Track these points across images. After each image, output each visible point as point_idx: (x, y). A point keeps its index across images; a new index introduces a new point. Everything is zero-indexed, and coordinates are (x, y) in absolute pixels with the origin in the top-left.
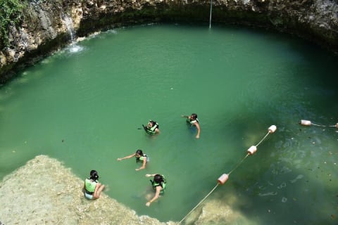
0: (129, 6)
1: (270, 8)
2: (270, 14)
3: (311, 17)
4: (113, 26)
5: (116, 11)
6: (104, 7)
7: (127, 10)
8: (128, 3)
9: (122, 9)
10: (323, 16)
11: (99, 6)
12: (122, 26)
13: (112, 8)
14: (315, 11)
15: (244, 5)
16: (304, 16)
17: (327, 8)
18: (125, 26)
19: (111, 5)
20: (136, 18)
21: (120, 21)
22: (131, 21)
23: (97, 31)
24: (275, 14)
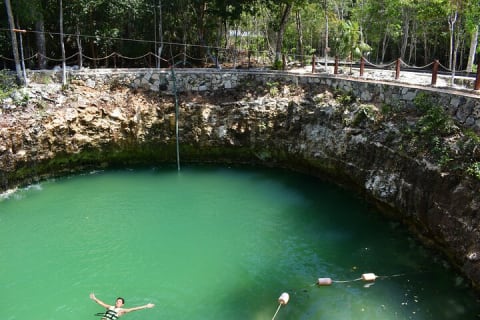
0: (61, 149)
1: (252, 139)
2: (253, 147)
3: (303, 146)
4: (36, 178)
5: (42, 157)
6: (22, 153)
7: (58, 155)
8: (59, 145)
9: (51, 154)
10: (316, 144)
11: (14, 152)
12: (51, 178)
13: (34, 154)
14: (305, 139)
15: (219, 139)
16: (294, 145)
17: (319, 133)
18: (56, 177)
19: (34, 150)
20: (71, 165)
21: (48, 170)
22: (65, 170)
23: (12, 188)
24: (259, 147)
